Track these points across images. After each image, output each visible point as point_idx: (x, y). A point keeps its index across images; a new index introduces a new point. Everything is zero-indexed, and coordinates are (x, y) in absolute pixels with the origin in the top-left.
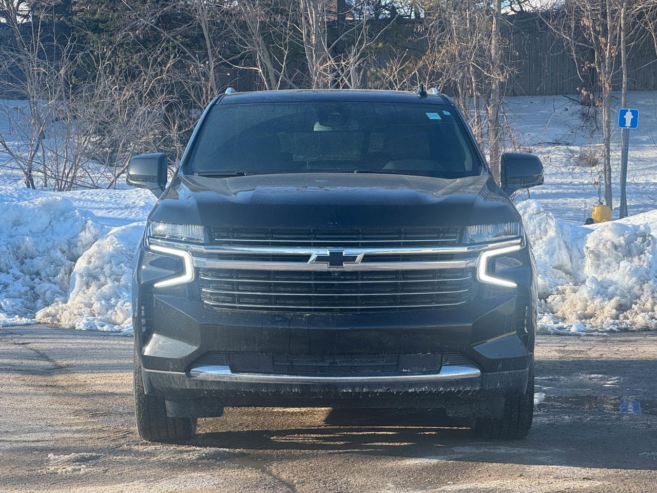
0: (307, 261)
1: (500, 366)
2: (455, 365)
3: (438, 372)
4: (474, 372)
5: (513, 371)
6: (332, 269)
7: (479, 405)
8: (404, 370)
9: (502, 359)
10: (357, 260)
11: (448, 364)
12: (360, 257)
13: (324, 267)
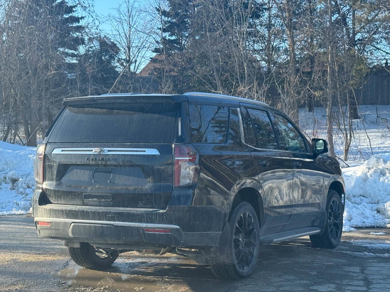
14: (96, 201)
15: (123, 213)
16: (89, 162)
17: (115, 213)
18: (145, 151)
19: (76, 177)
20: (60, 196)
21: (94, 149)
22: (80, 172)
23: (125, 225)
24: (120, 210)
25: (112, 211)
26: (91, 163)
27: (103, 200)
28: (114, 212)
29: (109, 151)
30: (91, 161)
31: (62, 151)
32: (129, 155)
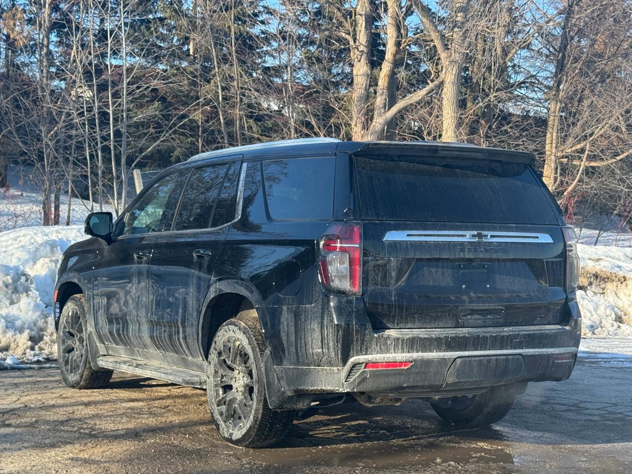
14: (479, 319)
15: (535, 334)
16: (464, 254)
17: (525, 336)
18: (537, 237)
19: (432, 281)
20: (411, 314)
21: (469, 233)
22: (436, 272)
23: (537, 354)
24: (530, 331)
25: (521, 333)
26: (467, 257)
27: (489, 316)
28: (524, 334)
29: (492, 236)
30: (466, 253)
31: (408, 235)
32: (520, 243)
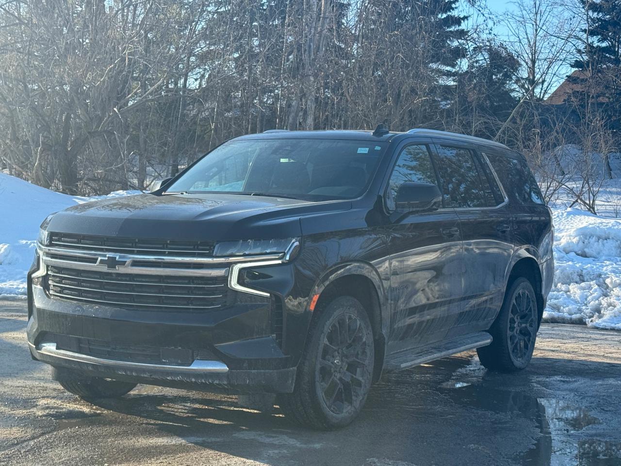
0: (95, 263)
1: (245, 365)
2: (205, 360)
3: (190, 365)
4: (224, 368)
5: (262, 371)
6: (110, 271)
7: (254, 397)
8: (163, 360)
9: (247, 359)
10: (127, 263)
11: (199, 358)
12: (129, 261)
13: (105, 269)
